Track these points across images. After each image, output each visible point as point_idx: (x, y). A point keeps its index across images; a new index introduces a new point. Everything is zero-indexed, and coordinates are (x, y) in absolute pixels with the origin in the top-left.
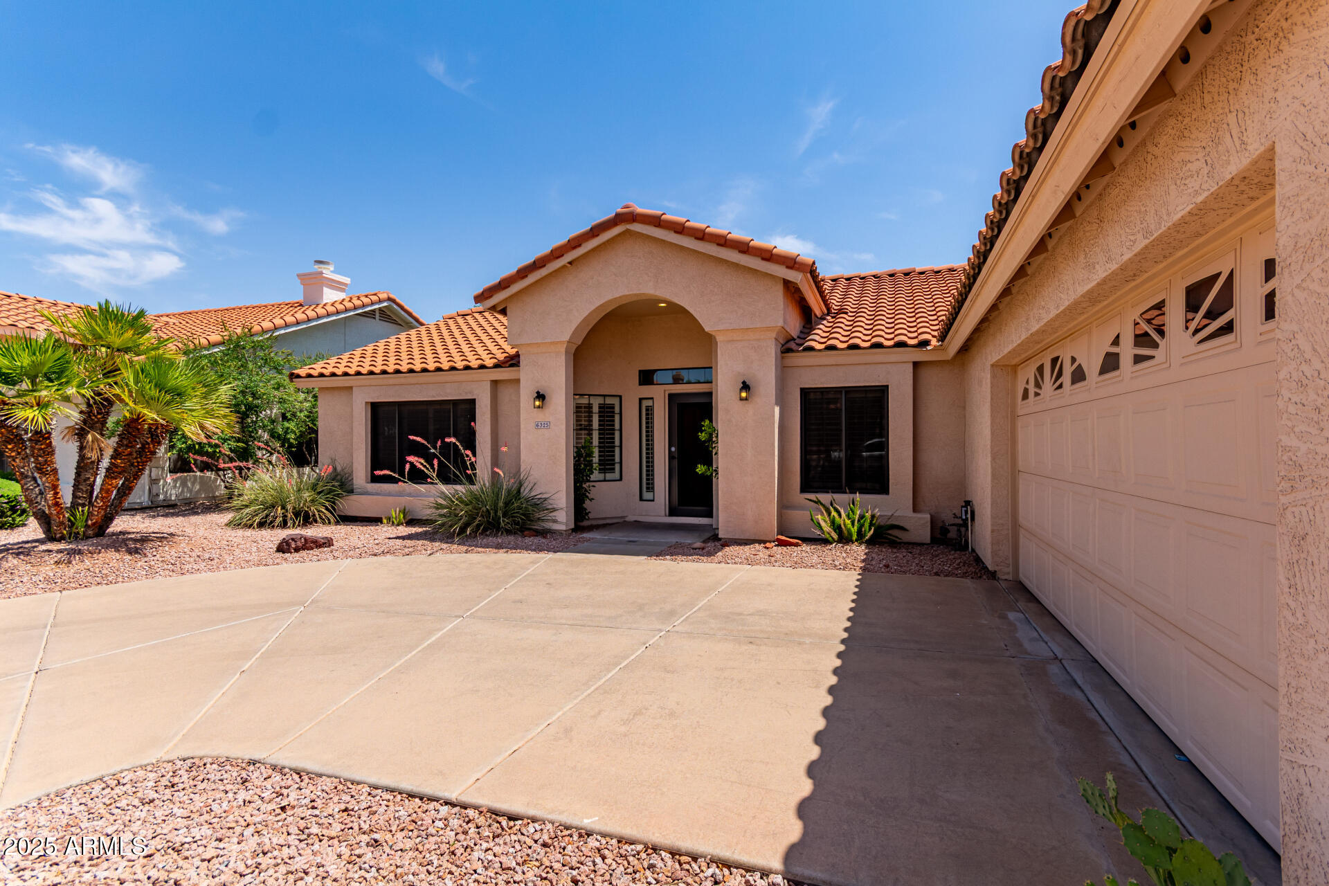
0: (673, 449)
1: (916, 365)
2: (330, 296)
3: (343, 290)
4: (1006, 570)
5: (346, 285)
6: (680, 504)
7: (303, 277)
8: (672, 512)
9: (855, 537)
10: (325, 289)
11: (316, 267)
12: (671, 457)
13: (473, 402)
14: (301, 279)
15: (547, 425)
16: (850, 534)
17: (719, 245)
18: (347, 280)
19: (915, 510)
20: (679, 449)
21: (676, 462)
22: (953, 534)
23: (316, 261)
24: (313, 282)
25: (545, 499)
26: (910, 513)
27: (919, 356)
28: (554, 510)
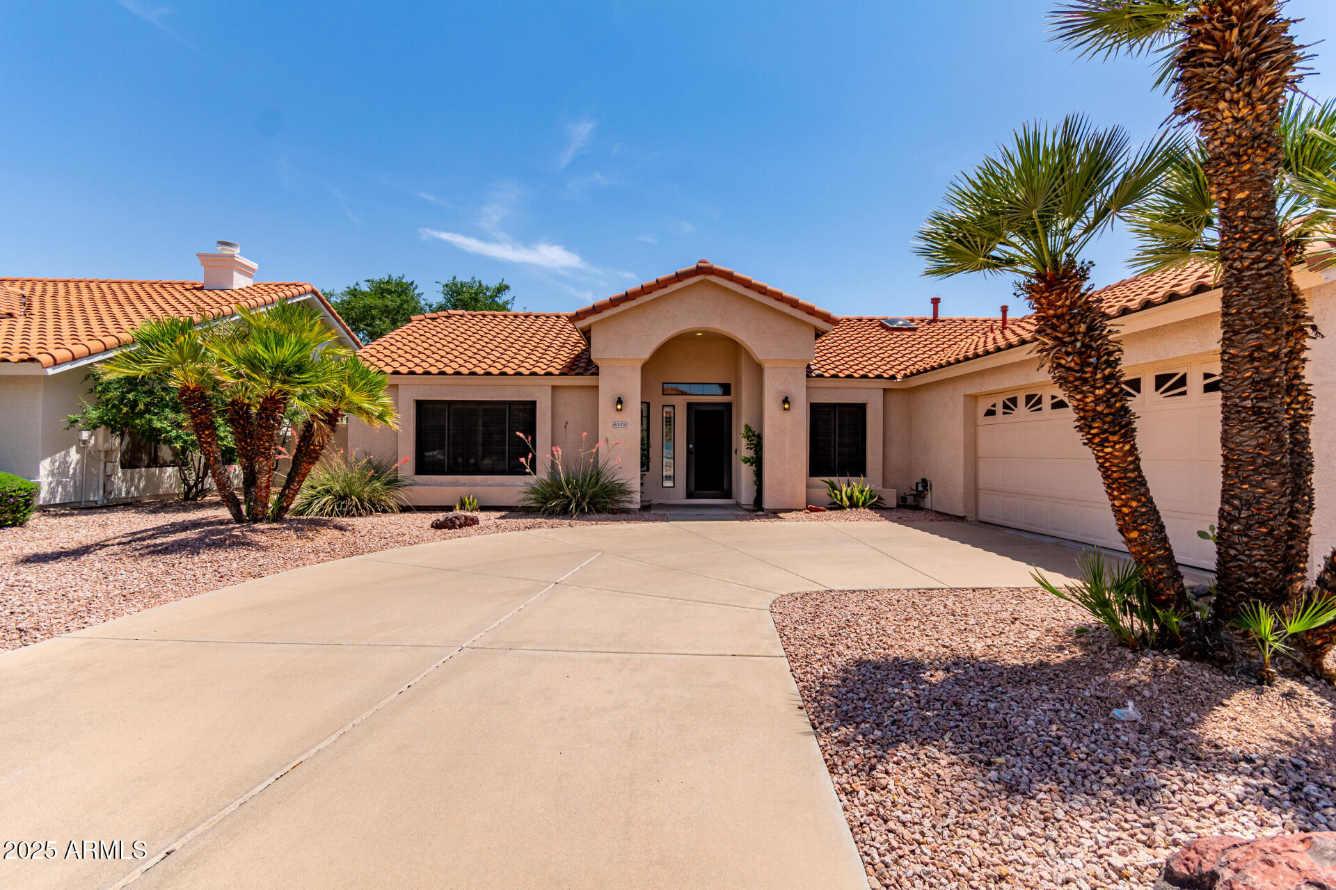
0: (691, 446)
1: (885, 390)
2: (240, 281)
3: (250, 276)
4: (971, 515)
5: (253, 270)
6: (696, 489)
7: (203, 258)
8: (689, 496)
9: (860, 504)
10: (236, 274)
11: (219, 248)
12: (689, 451)
13: (534, 403)
14: (202, 260)
15: (624, 425)
16: (858, 501)
17: (776, 299)
18: (255, 266)
19: (884, 487)
20: (695, 446)
21: (693, 457)
22: (910, 500)
23: (219, 242)
24: (218, 266)
25: (622, 484)
26: (881, 488)
27: (889, 385)
28: (630, 492)
